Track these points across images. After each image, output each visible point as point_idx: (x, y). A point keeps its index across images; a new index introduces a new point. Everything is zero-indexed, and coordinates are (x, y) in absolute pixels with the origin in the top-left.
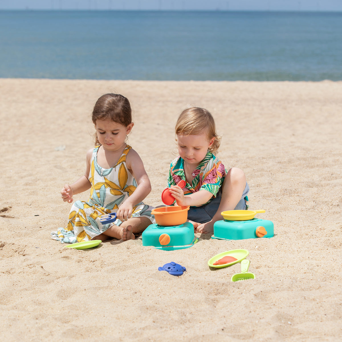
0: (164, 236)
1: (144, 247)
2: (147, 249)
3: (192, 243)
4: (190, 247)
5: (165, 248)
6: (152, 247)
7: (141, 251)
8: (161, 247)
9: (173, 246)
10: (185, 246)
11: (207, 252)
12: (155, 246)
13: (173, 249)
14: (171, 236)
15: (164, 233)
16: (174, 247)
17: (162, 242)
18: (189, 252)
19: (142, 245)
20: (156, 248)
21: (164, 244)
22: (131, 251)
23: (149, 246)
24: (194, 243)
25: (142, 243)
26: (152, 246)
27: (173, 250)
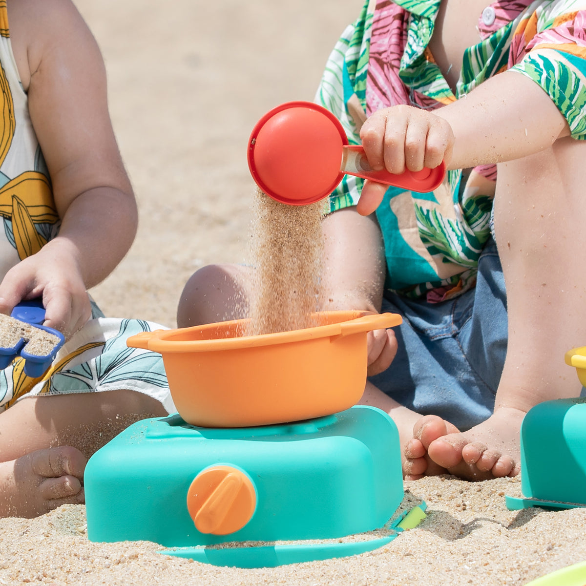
0: (216, 478)
1: (97, 544)
2: (115, 557)
3: (389, 525)
4: (377, 546)
5: (224, 549)
6: (145, 548)
7: (79, 565)
8: (200, 549)
9: (274, 539)
10: (348, 541)
11: (482, 569)
12: (164, 538)
13: (270, 560)
14: (261, 477)
15: (219, 461)
16: (280, 545)
17: (209, 517)
18: (372, 570)
19: (85, 536)
20: (170, 550)
21: (217, 528)
22: (16, 567)
23: (127, 543)
24: (403, 525)
25: (84, 527)
26: (147, 543)
27: (272, 565)
